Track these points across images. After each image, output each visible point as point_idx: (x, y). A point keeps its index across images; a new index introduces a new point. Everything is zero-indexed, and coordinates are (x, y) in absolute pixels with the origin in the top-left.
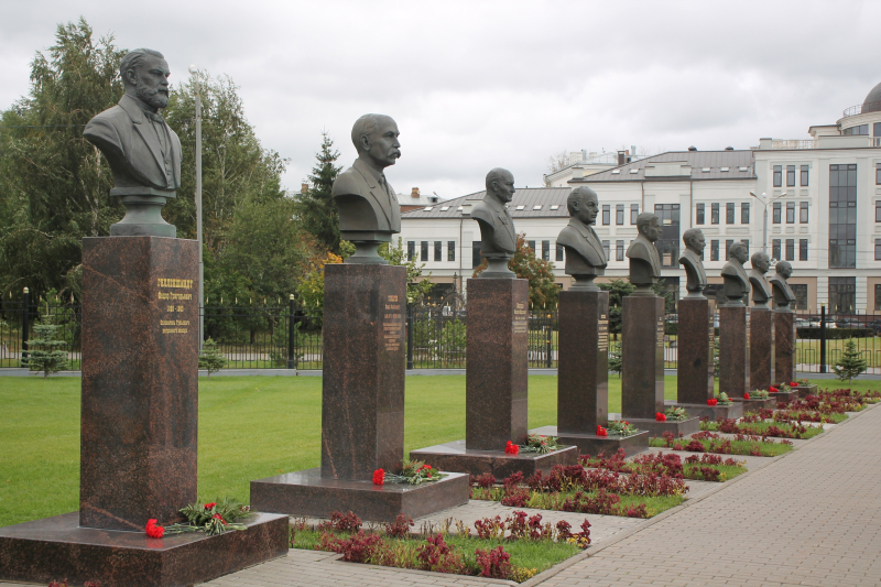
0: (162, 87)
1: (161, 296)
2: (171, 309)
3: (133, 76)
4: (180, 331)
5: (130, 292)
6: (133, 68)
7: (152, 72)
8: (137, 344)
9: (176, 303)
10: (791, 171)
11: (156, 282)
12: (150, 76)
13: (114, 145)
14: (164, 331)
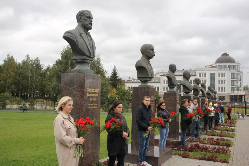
0: (90, 22)
1: (88, 95)
2: (91, 99)
3: (80, 19)
4: (95, 107)
5: (77, 93)
6: (81, 16)
7: (87, 17)
8: (79, 112)
9: (93, 97)
10: (202, 74)
11: (87, 90)
12: (86, 18)
13: (73, 40)
14: (89, 107)
